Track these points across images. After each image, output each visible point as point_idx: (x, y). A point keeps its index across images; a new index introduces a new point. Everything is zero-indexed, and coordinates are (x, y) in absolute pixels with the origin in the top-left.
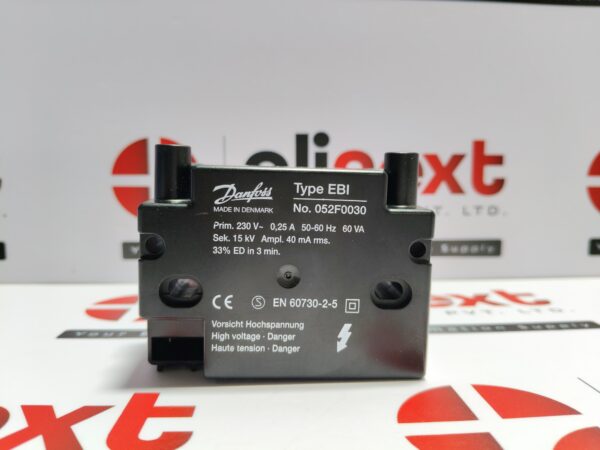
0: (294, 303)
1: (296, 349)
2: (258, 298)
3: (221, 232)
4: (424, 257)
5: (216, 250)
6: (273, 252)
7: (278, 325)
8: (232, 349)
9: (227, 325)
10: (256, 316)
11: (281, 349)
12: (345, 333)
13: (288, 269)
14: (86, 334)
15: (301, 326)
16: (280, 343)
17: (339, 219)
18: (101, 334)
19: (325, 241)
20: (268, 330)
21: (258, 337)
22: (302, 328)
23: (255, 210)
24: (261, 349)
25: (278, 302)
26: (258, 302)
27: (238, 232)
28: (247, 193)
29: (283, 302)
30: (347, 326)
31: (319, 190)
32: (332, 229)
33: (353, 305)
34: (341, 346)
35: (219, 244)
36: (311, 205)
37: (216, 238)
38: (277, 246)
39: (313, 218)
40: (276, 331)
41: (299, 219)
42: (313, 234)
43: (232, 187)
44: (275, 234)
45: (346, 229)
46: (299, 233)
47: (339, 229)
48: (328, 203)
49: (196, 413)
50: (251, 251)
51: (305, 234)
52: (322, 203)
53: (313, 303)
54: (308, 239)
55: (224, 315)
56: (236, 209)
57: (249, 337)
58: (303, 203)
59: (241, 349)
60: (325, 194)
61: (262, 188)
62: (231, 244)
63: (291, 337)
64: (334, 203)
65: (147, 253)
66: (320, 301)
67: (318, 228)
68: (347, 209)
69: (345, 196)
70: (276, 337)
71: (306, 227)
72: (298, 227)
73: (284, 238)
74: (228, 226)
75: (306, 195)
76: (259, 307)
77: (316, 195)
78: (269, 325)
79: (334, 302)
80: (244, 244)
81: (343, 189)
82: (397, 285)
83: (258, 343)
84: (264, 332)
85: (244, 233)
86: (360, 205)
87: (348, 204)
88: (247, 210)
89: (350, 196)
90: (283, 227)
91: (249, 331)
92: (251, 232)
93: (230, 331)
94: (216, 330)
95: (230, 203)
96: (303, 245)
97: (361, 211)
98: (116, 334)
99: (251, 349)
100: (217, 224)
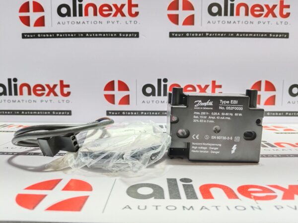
0: (219, 138)
1: (219, 152)
2: (207, 136)
3: (196, 115)
4: (260, 124)
5: (194, 121)
6: (212, 121)
10: (206, 142)
11: (214, 152)
13: (218, 127)
15: (220, 145)
16: (213, 150)
17: (234, 111)
19: (229, 118)
21: (206, 148)
23: (207, 108)
24: (207, 152)
25: (213, 137)
26: (207, 137)
27: (201, 115)
28: (205, 103)
29: (215, 137)
30: (235, 146)
31: (228, 102)
32: (231, 114)
33: (237, 139)
34: (233, 152)
35: (195, 119)
36: (225, 107)
37: (195, 117)
38: (214, 120)
39: (226, 111)
40: (212, 146)
41: (221, 111)
42: (225, 116)
43: (200, 101)
45: (236, 114)
46: (221, 116)
47: (234, 115)
48: (230, 106)
51: (223, 116)
52: (228, 106)
53: (224, 138)
55: (196, 141)
56: (201, 108)
57: (203, 148)
58: (223, 106)
59: (201, 152)
60: (230, 104)
61: (210, 102)
63: (217, 148)
64: (232, 106)
67: (227, 114)
68: (237, 108)
69: (236, 104)
70: (212, 148)
71: (223, 114)
72: (221, 114)
74: (199, 113)
76: (207, 139)
77: (227, 104)
78: (209, 144)
80: (203, 119)
81: (236, 102)
83: (206, 150)
84: (208, 146)
86: (241, 107)
87: (237, 107)
88: (204, 108)
89: (238, 104)
90: (216, 114)
91: (204, 146)
92: (206, 115)
93: (198, 146)
97: (241, 109)
99: (204, 152)
100: (195, 113)
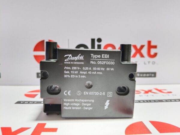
0: (91, 93)
1: (91, 108)
2: (79, 91)
3: (67, 70)
4: (133, 78)
5: (65, 76)
6: (84, 77)
7: (86, 101)
8: (70, 108)
9: (69, 100)
10: (78, 98)
11: (86, 108)
12: (107, 103)
13: (90, 83)
14: (24, 103)
15: (93, 101)
16: (86, 106)
17: (106, 66)
18: (29, 102)
19: (101, 73)
20: (83, 102)
21: (79, 104)
22: (93, 102)
23: (78, 63)
24: (80, 108)
26: (79, 93)
27: (72, 70)
29: (87, 93)
30: (108, 101)
31: (99, 56)
32: (103, 69)
33: (110, 94)
34: (106, 107)
35: (66, 74)
36: (96, 61)
37: (65, 72)
38: (85, 75)
39: (97, 66)
40: (85, 102)
41: (92, 66)
42: (97, 71)
43: (70, 55)
44: (85, 71)
45: (108, 69)
46: (92, 71)
47: (106, 69)
48: (102, 61)
49: (58, 130)
50: (76, 76)
51: (94, 71)
52: (100, 61)
53: (97, 93)
54: (95, 73)
55: (68, 97)
56: (72, 63)
57: (76, 104)
58: (94, 61)
59: (74, 108)
60: (101, 58)
61: (80, 56)
62: (70, 74)
63: (89, 104)
64: (104, 61)
65: (43, 77)
66: (99, 93)
67: (98, 69)
68: (108, 63)
69: (107, 59)
70: (85, 105)
71: (94, 69)
72: (92, 68)
73: (87, 72)
74: (69, 68)
75: (95, 58)
76: (79, 95)
77: (98, 58)
79: (104, 93)
80: (74, 74)
81: (107, 56)
82: (124, 88)
83: (79, 106)
84: (81, 103)
85: (74, 70)
86: (113, 61)
87: (108, 61)
88: (75, 63)
89: (110, 58)
90: (87, 68)
91: (76, 102)
92: (77, 70)
93: (70, 102)
94: (65, 102)
95: (70, 61)
96: (94, 75)
97: (113, 63)
98: (33, 103)
99: (77, 108)
100: (65, 68)
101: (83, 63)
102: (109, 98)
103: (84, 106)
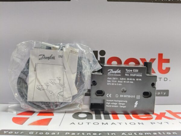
7: (121, 101)
8: (111, 106)
9: (110, 101)
12: (136, 103)
20: (119, 102)
22: (127, 102)
44: (121, 80)
50: (116, 84)
54: (129, 82)
62: (111, 83)
65: (92, 84)
66: (131, 96)
73: (123, 81)
75: (128, 72)
79: (134, 96)
82: (148, 92)
85: (114, 80)
94: (107, 102)
95: (111, 74)
96: (127, 83)
101: (120, 75)
102: (138, 100)
103: (120, 105)
